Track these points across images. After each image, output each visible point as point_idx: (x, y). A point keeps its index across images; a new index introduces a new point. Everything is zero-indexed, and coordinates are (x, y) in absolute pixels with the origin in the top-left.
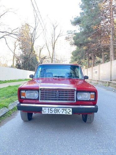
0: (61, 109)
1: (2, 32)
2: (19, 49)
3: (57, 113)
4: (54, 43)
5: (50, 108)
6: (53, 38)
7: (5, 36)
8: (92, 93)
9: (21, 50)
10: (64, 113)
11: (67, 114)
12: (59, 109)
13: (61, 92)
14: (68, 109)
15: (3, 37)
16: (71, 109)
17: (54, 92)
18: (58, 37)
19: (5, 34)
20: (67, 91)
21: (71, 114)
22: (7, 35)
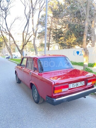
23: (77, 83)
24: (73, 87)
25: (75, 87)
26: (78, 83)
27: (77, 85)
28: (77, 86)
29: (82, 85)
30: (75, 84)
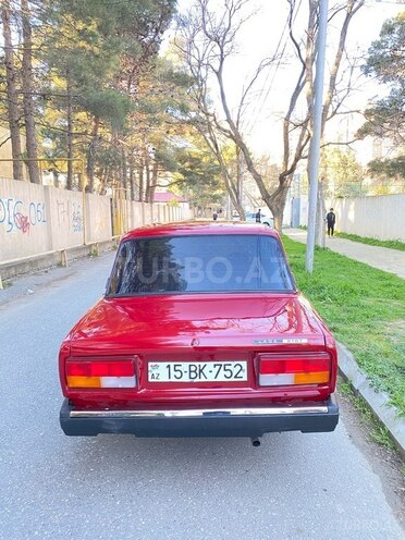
23: (197, 364)
24: (173, 379)
25: (185, 379)
26: (202, 364)
27: (193, 375)
28: (197, 380)
29: (233, 379)
30: (185, 366)
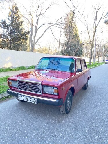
0: (29, 98)
1: (47, 24)
2: (64, 36)
3: (27, 101)
4: (96, 28)
5: (23, 96)
6: (94, 22)
7: (50, 27)
8: (55, 89)
9: (66, 37)
10: (31, 102)
11: (33, 103)
12: (28, 98)
13: (30, 85)
14: (34, 99)
15: (49, 28)
16: (36, 100)
17: (26, 84)
18: (100, 20)
19: (50, 25)
20: (32, 84)
21: (36, 103)
22: (52, 26)
